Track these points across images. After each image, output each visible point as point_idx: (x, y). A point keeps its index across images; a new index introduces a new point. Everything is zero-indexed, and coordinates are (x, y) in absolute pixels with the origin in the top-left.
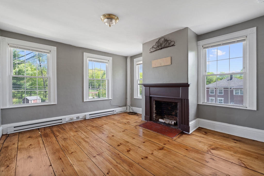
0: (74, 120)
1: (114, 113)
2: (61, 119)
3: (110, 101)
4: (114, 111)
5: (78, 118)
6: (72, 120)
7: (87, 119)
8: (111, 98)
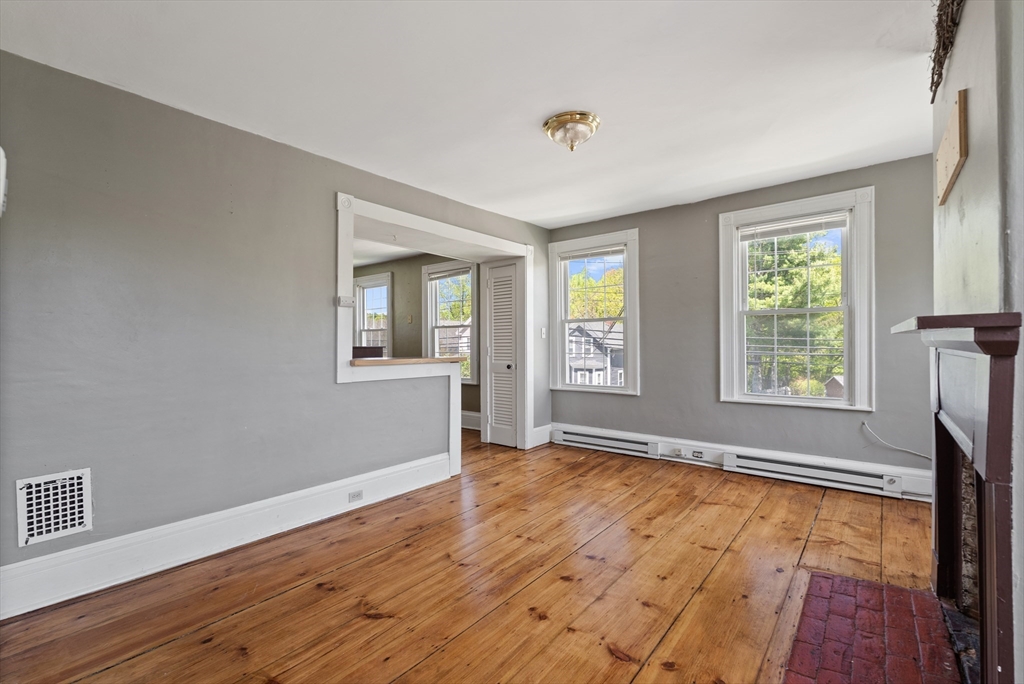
0: (683, 458)
1: (882, 489)
2: (646, 444)
3: (862, 417)
4: (881, 477)
5: (698, 454)
6: (678, 456)
7: (725, 468)
8: (870, 405)
